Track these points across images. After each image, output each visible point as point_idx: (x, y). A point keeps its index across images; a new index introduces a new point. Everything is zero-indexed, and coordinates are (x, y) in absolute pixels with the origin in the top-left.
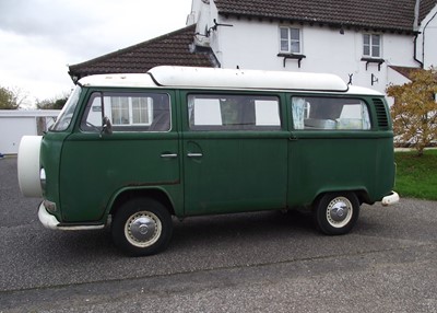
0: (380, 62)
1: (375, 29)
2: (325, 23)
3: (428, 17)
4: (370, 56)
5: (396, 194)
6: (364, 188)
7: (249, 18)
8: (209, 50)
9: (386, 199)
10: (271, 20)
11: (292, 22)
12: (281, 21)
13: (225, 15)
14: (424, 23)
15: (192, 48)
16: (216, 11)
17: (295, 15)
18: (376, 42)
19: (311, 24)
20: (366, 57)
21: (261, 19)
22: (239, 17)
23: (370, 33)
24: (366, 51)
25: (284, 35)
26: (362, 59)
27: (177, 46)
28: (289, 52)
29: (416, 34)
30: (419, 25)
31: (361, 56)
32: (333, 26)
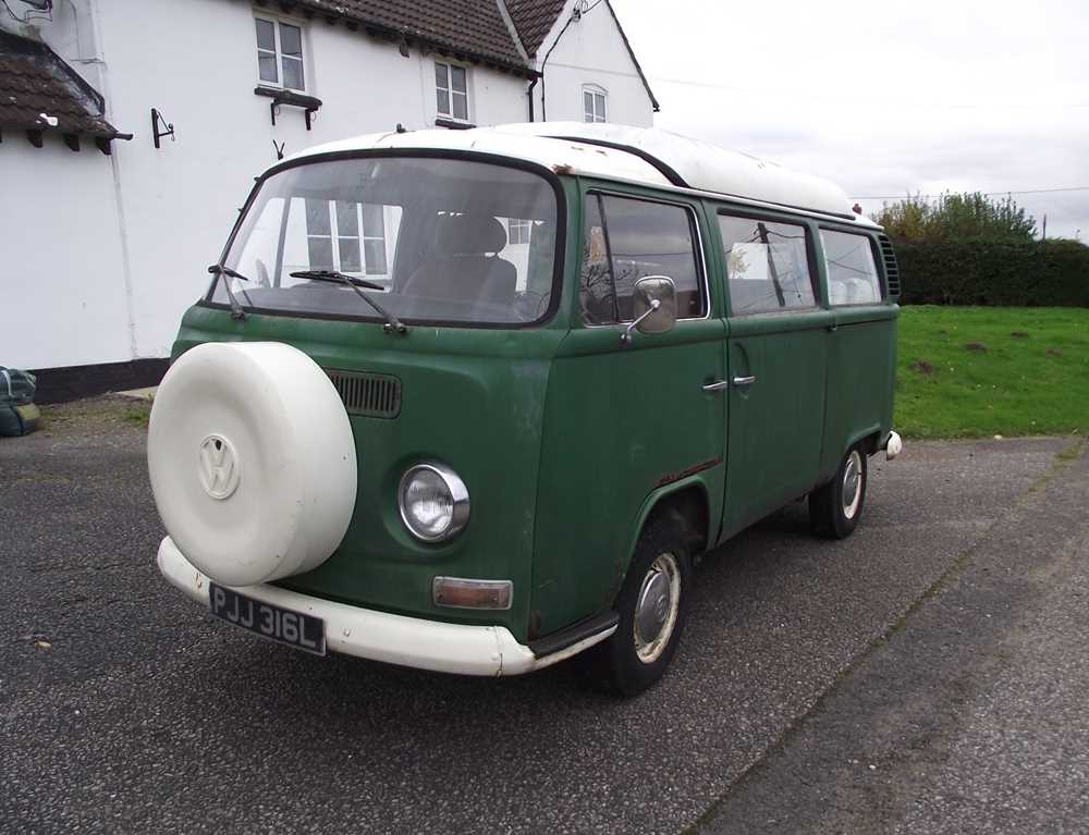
1: (460, 55)
4: (452, 116)
8: (43, 51)
9: (891, 445)
14: (541, 52)
18: (460, 85)
19: (331, 20)
20: (444, 116)
23: (450, 62)
24: (443, 107)
25: (265, 40)
28: (279, 85)
29: (534, 76)
30: (533, 56)
31: (435, 114)
32: (379, 34)
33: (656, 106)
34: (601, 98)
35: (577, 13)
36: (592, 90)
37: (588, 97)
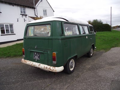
0: (26, 15)
1: (24, 6)
2: (7, 2)
4: (23, 14)
14: (36, 5)
18: (24, 10)
23: (22, 7)
24: (22, 12)
26: (21, 14)
29: (35, 8)
30: (35, 6)
32: (10, 4)
33: (54, 11)
34: (46, 11)
35: (42, 1)
37: (44, 11)
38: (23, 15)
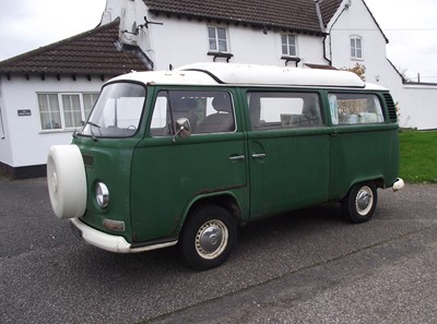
0: (298, 60)
1: (291, 31)
3: (333, 20)
4: (288, 55)
5: (401, 181)
6: (382, 176)
7: (179, 16)
8: (137, 48)
9: (396, 184)
10: (200, 19)
11: (219, 21)
12: (208, 20)
13: (155, 13)
14: (329, 25)
15: (119, 46)
16: (146, 8)
17: (220, 14)
18: (292, 42)
19: (237, 24)
20: (285, 55)
21: (190, 18)
22: (169, 15)
23: (287, 33)
24: (285, 51)
25: (211, 35)
26: (282, 58)
27: (102, 44)
28: (217, 51)
29: (325, 35)
30: (326, 27)
31: (281, 55)
32: (256, 27)
33: (387, 41)
34: (359, 41)
35: (347, 6)
36: (355, 38)
37: (352, 40)
38: (288, 59)
